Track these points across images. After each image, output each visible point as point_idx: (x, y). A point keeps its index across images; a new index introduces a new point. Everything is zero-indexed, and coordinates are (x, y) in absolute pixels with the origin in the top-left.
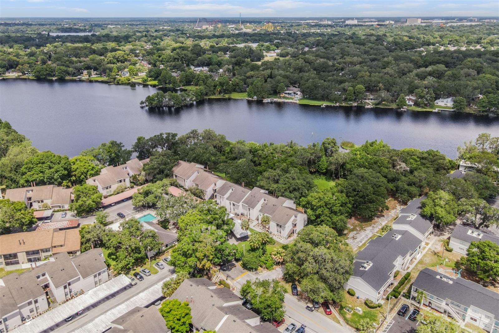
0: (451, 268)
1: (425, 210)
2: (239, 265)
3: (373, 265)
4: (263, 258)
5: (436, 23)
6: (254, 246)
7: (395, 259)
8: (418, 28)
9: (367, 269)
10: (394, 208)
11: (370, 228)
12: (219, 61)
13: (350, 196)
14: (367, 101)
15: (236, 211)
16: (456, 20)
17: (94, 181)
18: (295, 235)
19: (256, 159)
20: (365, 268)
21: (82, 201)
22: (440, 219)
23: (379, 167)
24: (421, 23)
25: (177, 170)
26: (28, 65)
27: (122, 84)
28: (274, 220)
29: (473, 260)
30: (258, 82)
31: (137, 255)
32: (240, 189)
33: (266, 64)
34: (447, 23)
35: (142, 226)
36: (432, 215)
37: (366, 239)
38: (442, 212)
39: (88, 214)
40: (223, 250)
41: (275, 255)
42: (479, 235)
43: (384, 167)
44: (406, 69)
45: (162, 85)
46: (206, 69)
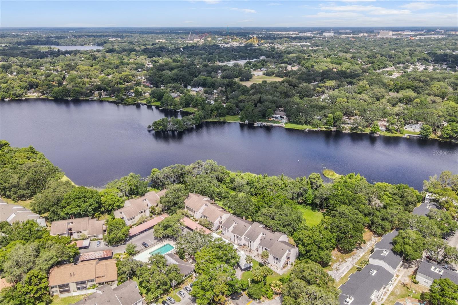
0: (417, 300)
1: (396, 247)
2: (245, 293)
3: (354, 300)
4: (264, 288)
5: (405, 35)
6: (258, 280)
7: (371, 294)
8: (390, 42)
9: (349, 304)
10: (370, 240)
11: (350, 259)
12: (213, 82)
13: (334, 232)
14: (345, 126)
15: (239, 242)
16: (424, 31)
17: (121, 213)
18: (289, 266)
19: (252, 190)
20: (348, 303)
21: (114, 234)
22: (409, 256)
23: (357, 203)
24: (393, 35)
25: (188, 202)
26: (47, 86)
27: (130, 105)
28: (272, 254)
29: (435, 296)
30: (249, 106)
31: (164, 287)
32: (241, 222)
33: (255, 87)
34: (416, 35)
35: (166, 260)
36: (402, 252)
37: (347, 271)
38: (410, 250)
39: (118, 243)
40: (234, 285)
41: (274, 287)
42: (440, 271)
43: (362, 204)
44: (379, 95)
45: (164, 106)
46: (201, 89)
